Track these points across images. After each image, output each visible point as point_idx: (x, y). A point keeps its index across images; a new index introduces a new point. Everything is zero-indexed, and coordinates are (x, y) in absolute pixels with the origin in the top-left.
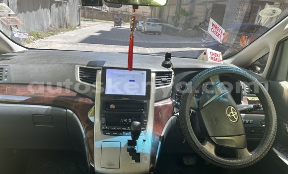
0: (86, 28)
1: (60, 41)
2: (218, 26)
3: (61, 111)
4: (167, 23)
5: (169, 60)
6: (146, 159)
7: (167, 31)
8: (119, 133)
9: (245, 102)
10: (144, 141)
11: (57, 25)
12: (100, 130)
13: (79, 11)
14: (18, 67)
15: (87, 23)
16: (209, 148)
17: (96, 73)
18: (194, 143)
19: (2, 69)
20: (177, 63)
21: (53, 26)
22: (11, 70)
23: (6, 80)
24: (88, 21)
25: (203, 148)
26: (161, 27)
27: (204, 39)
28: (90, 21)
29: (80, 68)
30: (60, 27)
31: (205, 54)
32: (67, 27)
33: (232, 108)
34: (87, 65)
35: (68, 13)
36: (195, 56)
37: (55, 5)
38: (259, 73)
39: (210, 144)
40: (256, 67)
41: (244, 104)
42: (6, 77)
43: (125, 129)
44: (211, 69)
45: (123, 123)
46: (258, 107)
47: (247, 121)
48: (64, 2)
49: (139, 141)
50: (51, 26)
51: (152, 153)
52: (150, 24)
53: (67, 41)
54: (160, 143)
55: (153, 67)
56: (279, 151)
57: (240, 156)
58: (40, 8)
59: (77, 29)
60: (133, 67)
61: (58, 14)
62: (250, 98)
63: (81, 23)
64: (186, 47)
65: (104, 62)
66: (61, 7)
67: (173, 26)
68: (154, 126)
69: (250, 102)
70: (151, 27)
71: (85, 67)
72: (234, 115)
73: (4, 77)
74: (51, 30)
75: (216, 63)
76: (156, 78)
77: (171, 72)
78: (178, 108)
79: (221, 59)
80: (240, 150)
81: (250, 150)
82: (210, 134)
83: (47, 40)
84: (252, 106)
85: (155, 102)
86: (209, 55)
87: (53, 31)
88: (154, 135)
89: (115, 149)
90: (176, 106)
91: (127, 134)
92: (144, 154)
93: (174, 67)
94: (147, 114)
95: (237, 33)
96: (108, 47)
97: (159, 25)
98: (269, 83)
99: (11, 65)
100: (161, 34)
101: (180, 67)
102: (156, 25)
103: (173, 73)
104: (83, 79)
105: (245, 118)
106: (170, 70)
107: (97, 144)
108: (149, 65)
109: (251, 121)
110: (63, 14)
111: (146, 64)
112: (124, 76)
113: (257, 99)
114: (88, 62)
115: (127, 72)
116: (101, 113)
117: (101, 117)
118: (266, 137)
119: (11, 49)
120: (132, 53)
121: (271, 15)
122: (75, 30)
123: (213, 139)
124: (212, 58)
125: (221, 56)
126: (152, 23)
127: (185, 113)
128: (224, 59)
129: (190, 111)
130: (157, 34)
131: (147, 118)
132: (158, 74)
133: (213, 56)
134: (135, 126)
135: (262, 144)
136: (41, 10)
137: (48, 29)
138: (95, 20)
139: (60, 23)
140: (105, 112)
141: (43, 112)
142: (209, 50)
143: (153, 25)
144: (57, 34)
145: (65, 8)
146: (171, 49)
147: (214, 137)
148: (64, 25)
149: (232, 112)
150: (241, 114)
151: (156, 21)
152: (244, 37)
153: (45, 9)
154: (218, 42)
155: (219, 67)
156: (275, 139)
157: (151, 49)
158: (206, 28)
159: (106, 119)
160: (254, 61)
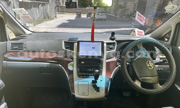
0: (60, 18)
1: (45, 27)
2: (142, 15)
3: (55, 65)
4: (110, 13)
5: (114, 36)
6: (103, 91)
7: (109, 18)
8: (87, 76)
9: (158, 59)
10: (101, 81)
11: (42, 17)
12: (77, 75)
13: (55, 8)
14: (31, 42)
15: (60, 15)
16: (138, 84)
17: (74, 44)
18: (129, 80)
19: (23, 43)
20: (118, 37)
21: (40, 18)
22: (28, 44)
23: (25, 49)
24: (60, 14)
25: (134, 83)
26: (106, 16)
27: (133, 23)
28: (62, 14)
29: (65, 42)
30: (44, 18)
31: (134, 32)
32: (48, 18)
33: (150, 61)
34: (69, 40)
35: (49, 10)
36: (128, 33)
37: (41, 5)
38: (166, 42)
39: (138, 81)
40: (165, 38)
41: (158, 60)
42: (25, 48)
43: (90, 74)
44: (137, 40)
45: (89, 71)
46: (165, 61)
47: (160, 69)
48: (46, 3)
49: (98, 81)
50: (39, 18)
51: (105, 87)
52: (99, 14)
53: (49, 27)
54: (110, 82)
55: (104, 40)
56: (179, 86)
57: (155, 87)
58: (32, 8)
59: (54, 19)
60: (94, 41)
61: (43, 11)
62: (161, 57)
63: (57, 15)
64: (122, 28)
65: (77, 38)
66: (44, 6)
67: (114, 15)
68: (106, 73)
69: (161, 59)
70: (100, 16)
71: (67, 41)
72: (151, 65)
73: (23, 48)
74: (39, 21)
75: (140, 37)
76: (107, 46)
77: (115, 43)
78: (120, 62)
79: (144, 34)
80: (155, 84)
81: (161, 85)
82: (138, 76)
83: (37, 26)
84: (162, 60)
85: (107, 59)
86: (136, 33)
87: (40, 21)
88: (106, 77)
89: (85, 85)
90: (119, 61)
91: (91, 77)
92: (101, 88)
93: (117, 40)
94: (102, 66)
95: (153, 18)
96: (74, 30)
97: (105, 14)
98: (172, 47)
99: (27, 41)
100: (106, 20)
101: (120, 40)
102: (103, 15)
103: (116, 43)
104: (66, 48)
105: (158, 67)
106: (115, 41)
107: (76, 83)
108: (102, 39)
109: (162, 69)
110: (46, 10)
111: (101, 39)
112: (89, 45)
113: (165, 57)
114: (69, 38)
115: (91, 43)
116: (77, 66)
117: (77, 68)
118: (170, 77)
119: (24, 32)
120: (94, 33)
121: (172, 9)
122: (54, 20)
123: (140, 78)
124: (138, 34)
125: (144, 33)
126: (100, 14)
127: (123, 64)
128: (145, 34)
129: (127, 64)
130: (103, 20)
131: (102, 68)
132: (108, 44)
133: (139, 33)
134: (96, 72)
135: (168, 81)
136: (33, 9)
137: (37, 20)
138: (65, 13)
139: (44, 16)
140: (79, 65)
141: (46, 66)
142: (136, 30)
143: (101, 15)
144: (43, 23)
145: (47, 7)
146: (113, 29)
147: (140, 77)
148: (47, 17)
149: (150, 64)
150: (156, 66)
151: (102, 12)
152: (159, 20)
153: (35, 8)
154: (141, 25)
155: (142, 39)
156: (175, 78)
157: (100, 30)
158: (134, 17)
159: (80, 69)
160: (163, 35)
